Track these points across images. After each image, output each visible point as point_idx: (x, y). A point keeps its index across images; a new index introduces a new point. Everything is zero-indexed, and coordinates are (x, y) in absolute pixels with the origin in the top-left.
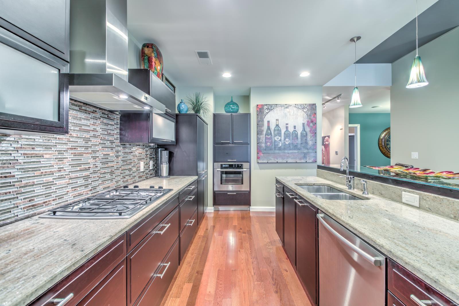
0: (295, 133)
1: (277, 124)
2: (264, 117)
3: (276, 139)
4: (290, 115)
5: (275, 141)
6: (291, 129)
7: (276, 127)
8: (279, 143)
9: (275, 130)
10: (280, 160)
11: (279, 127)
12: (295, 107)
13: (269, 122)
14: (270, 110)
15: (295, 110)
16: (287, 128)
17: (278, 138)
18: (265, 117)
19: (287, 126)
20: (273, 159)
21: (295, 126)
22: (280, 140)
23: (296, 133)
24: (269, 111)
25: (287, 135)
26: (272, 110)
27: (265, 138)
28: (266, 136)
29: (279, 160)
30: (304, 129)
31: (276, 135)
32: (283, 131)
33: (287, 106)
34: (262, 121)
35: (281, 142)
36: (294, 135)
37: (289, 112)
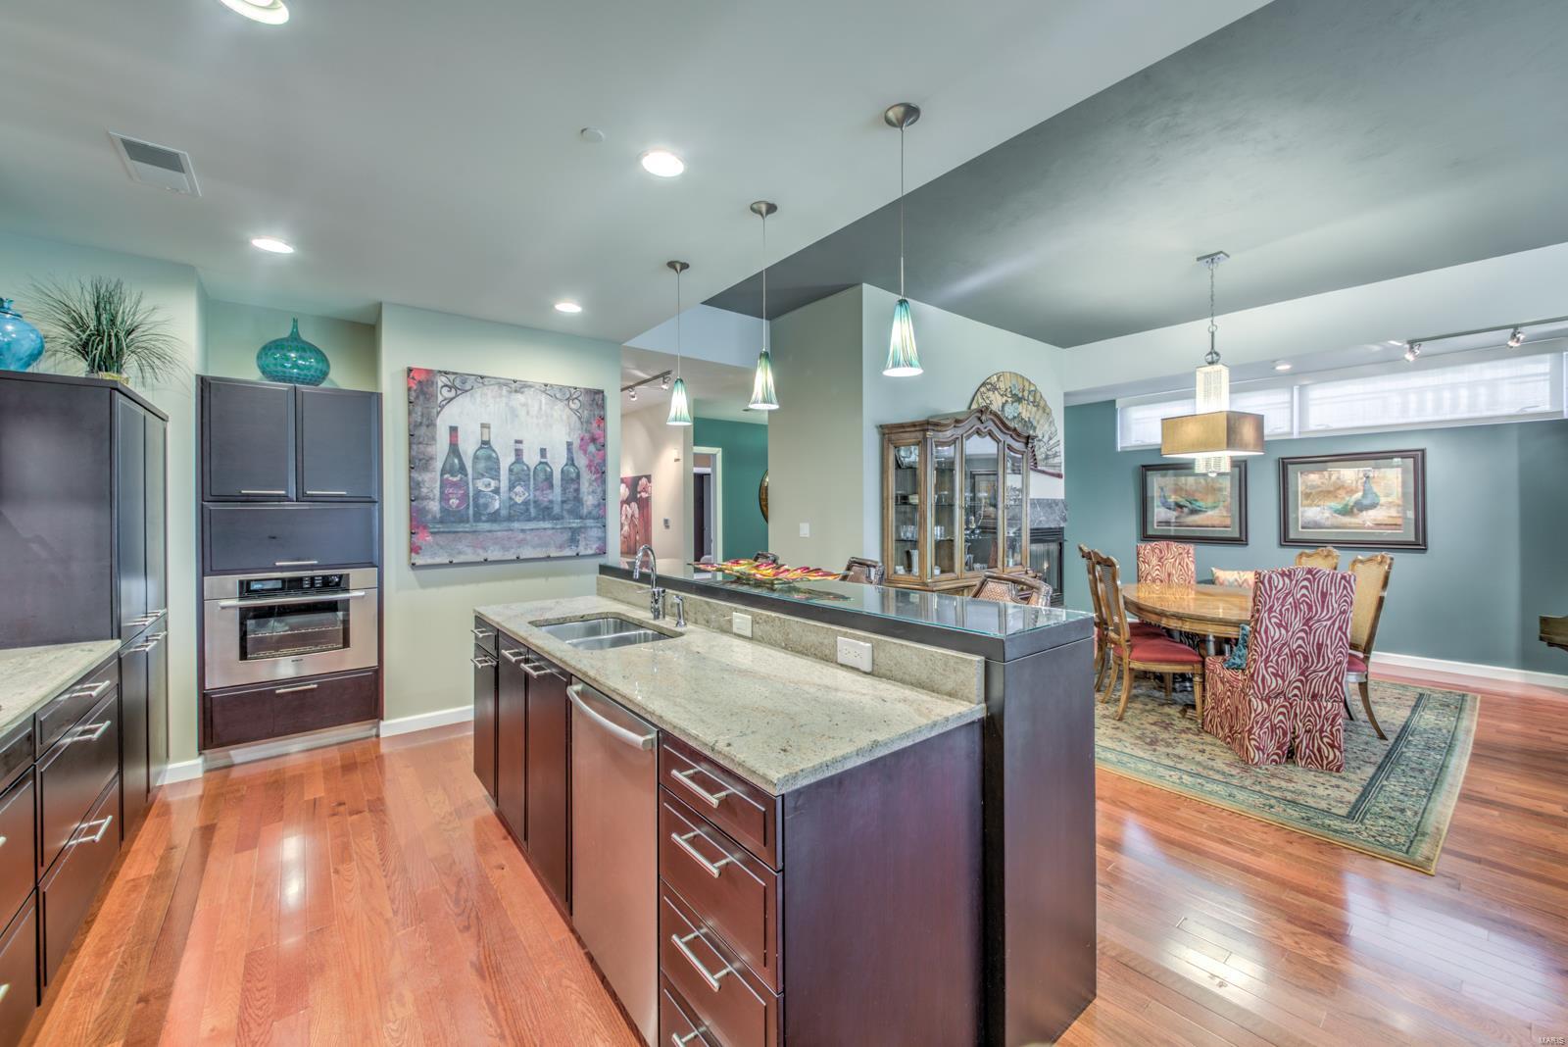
0: (546, 471)
1: (486, 438)
2: (435, 411)
3: (481, 487)
4: (528, 413)
5: (478, 493)
6: (531, 459)
7: (481, 448)
8: (492, 498)
9: (476, 458)
10: (494, 554)
11: (491, 448)
12: (544, 392)
13: (453, 430)
14: (459, 392)
15: (544, 401)
16: (518, 453)
17: (489, 484)
18: (438, 413)
19: (519, 446)
20: (469, 550)
21: (545, 449)
22: (497, 491)
23: (549, 469)
24: (457, 396)
25: (519, 476)
26: (467, 391)
27: (442, 481)
28: (446, 476)
29: (492, 552)
30: (571, 461)
31: (483, 476)
32: (506, 461)
33: (518, 387)
34: (428, 426)
35: (497, 497)
36: (542, 476)
37: (525, 405)
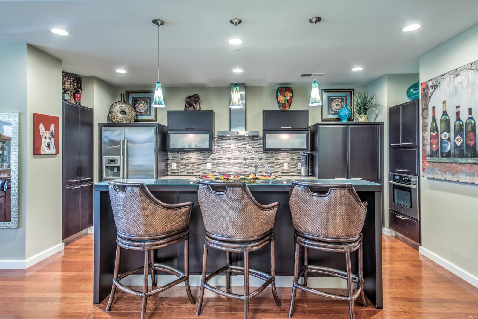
0: (471, 123)
1: (445, 110)
2: (428, 101)
3: (443, 138)
4: (462, 87)
5: (442, 140)
6: (464, 117)
7: (443, 115)
8: (447, 143)
9: (441, 121)
10: (448, 177)
11: (446, 115)
12: (470, 69)
13: (434, 108)
14: (435, 87)
15: (470, 75)
16: (458, 114)
17: (446, 136)
18: (429, 101)
19: (459, 110)
20: (439, 172)
21: (471, 108)
22: (449, 139)
23: (473, 122)
24: (435, 90)
25: (459, 131)
26: (438, 86)
27: (430, 136)
28: (432, 133)
29: (448, 175)
31: (444, 132)
32: (453, 120)
33: (456, 72)
34: (426, 109)
35: (449, 143)
36: (470, 128)
37: (461, 83)
